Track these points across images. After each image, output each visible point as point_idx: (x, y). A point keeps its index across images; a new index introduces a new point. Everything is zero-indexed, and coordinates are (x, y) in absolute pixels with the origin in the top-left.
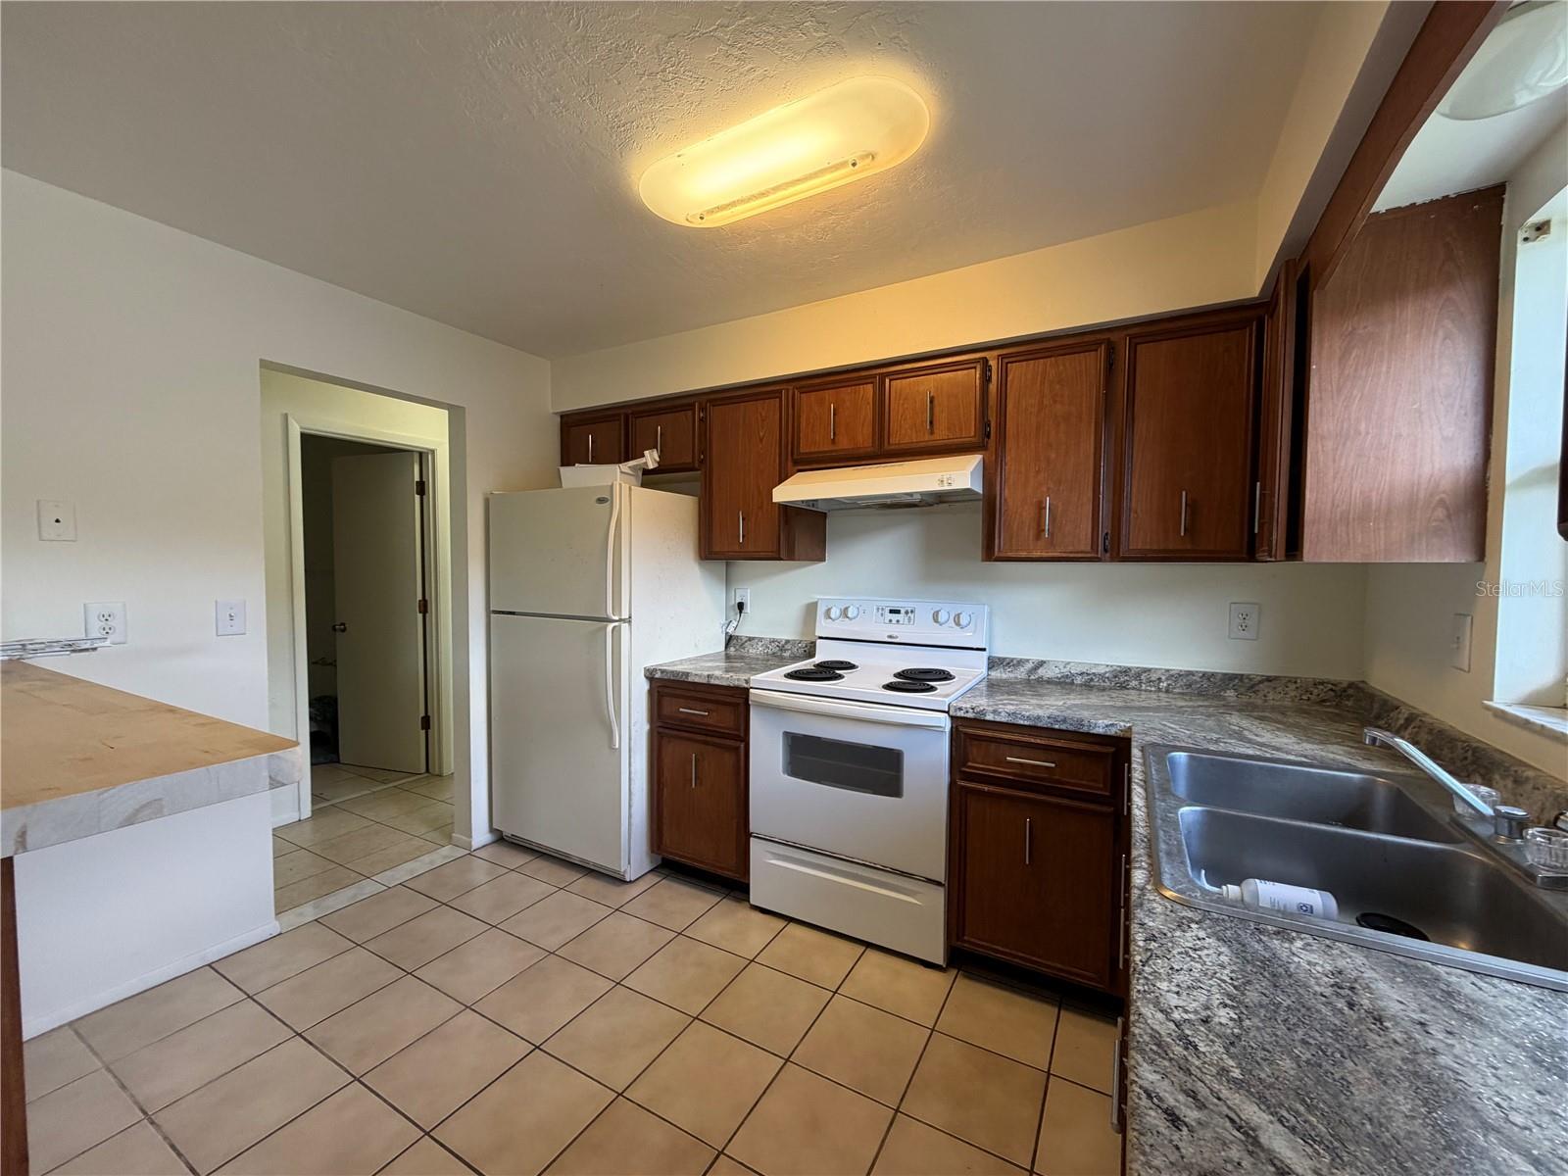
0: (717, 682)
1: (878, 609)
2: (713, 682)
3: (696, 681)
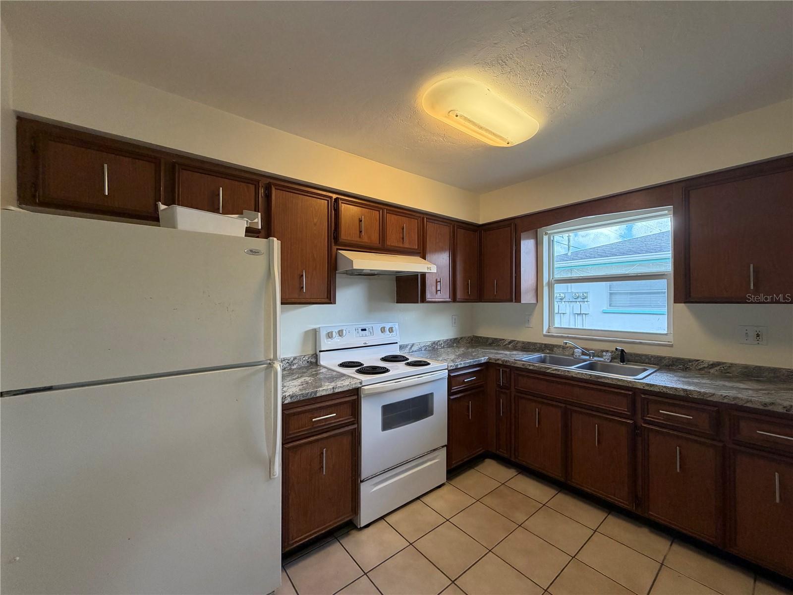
0: (340, 390)
1: (356, 329)
2: (337, 391)
3: (323, 394)
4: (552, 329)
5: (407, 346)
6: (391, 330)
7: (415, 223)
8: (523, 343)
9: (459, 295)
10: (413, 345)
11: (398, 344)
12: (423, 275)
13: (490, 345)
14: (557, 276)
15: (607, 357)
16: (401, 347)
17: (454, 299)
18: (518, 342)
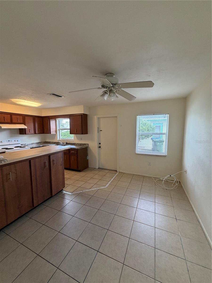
1: (6, 141)
4: (60, 139)
5: (23, 144)
6: (17, 141)
7: (21, 117)
8: (54, 142)
9: (37, 132)
10: (25, 144)
11: (20, 144)
12: (25, 129)
13: (49, 143)
14: (61, 128)
15: (65, 144)
16: (21, 145)
17: (35, 133)
18: (53, 142)
